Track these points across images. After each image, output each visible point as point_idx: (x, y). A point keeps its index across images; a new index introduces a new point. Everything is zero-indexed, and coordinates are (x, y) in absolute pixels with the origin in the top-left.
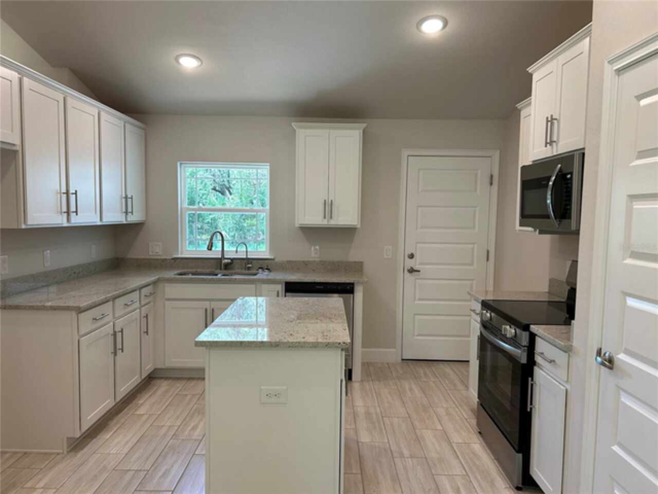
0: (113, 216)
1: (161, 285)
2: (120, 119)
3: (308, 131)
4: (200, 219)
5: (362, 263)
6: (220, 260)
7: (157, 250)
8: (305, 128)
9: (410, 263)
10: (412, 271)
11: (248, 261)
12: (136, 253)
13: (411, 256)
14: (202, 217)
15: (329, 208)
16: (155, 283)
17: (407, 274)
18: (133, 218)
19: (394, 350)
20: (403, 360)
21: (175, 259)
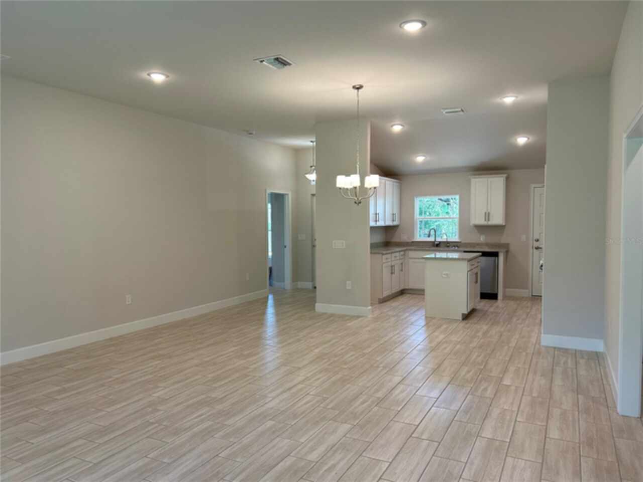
0: (389, 223)
1: (407, 252)
2: (390, 181)
3: (477, 180)
4: (427, 226)
5: (508, 244)
6: (433, 242)
7: (404, 238)
8: (475, 178)
9: (536, 244)
10: (537, 248)
11: (448, 242)
12: (396, 239)
13: (537, 240)
14: (428, 224)
15: (487, 216)
16: (404, 251)
17: (535, 250)
18: (395, 223)
19: (527, 291)
20: (532, 296)
21: (413, 242)
